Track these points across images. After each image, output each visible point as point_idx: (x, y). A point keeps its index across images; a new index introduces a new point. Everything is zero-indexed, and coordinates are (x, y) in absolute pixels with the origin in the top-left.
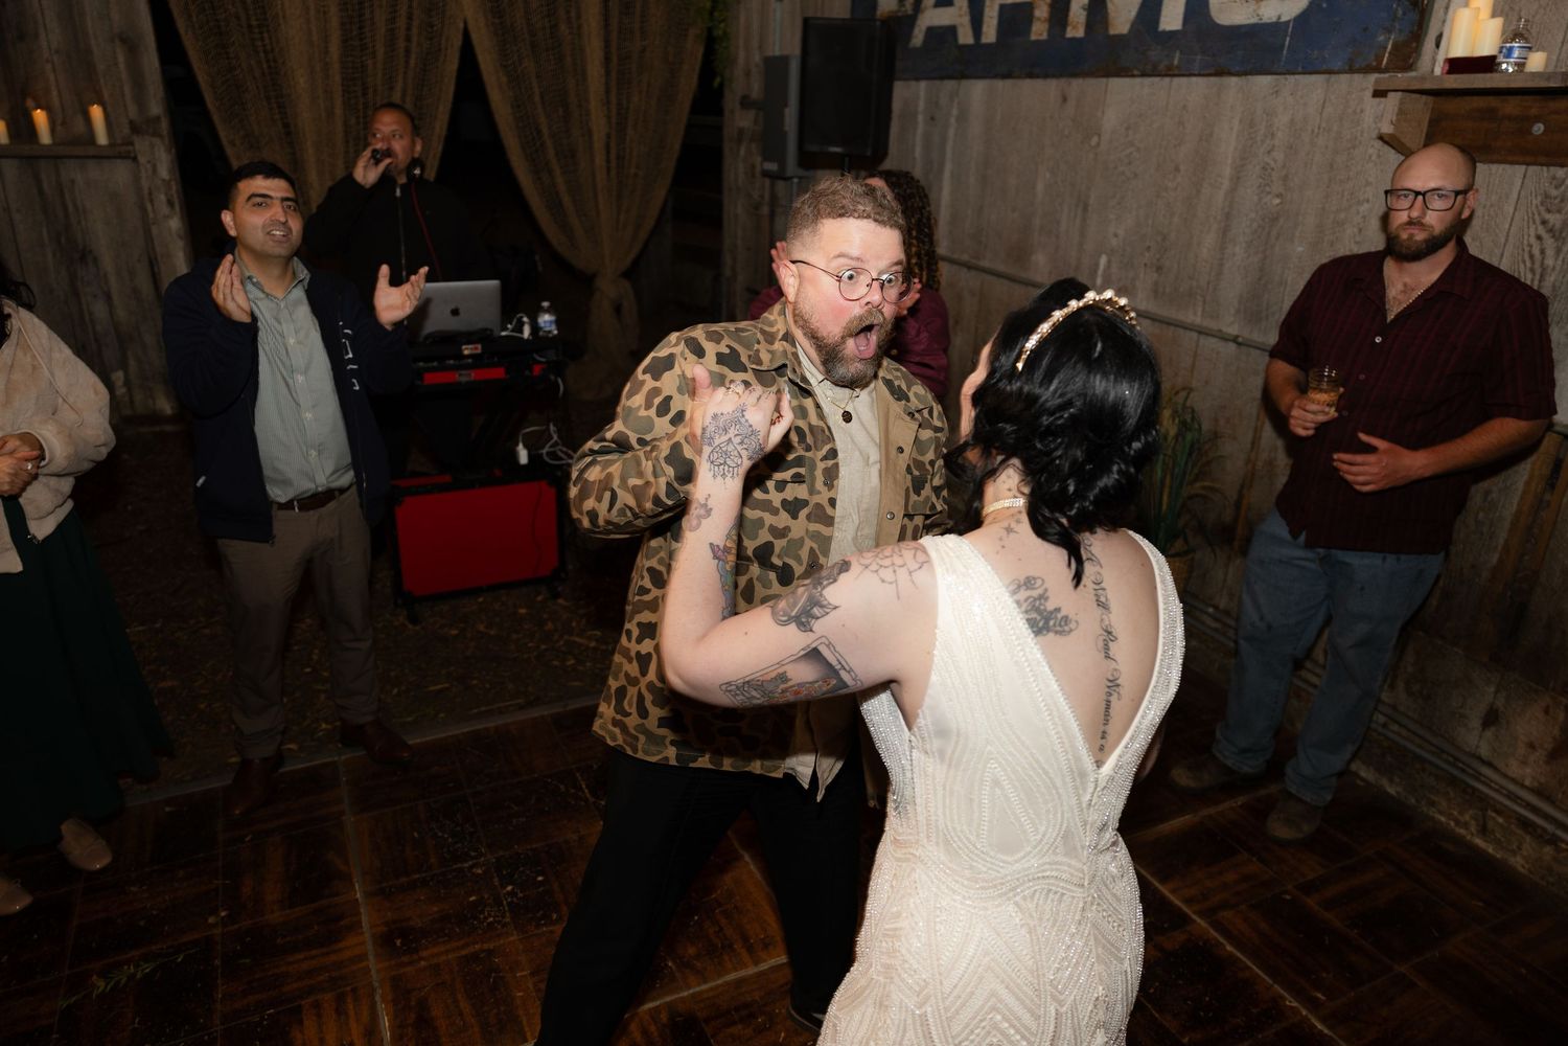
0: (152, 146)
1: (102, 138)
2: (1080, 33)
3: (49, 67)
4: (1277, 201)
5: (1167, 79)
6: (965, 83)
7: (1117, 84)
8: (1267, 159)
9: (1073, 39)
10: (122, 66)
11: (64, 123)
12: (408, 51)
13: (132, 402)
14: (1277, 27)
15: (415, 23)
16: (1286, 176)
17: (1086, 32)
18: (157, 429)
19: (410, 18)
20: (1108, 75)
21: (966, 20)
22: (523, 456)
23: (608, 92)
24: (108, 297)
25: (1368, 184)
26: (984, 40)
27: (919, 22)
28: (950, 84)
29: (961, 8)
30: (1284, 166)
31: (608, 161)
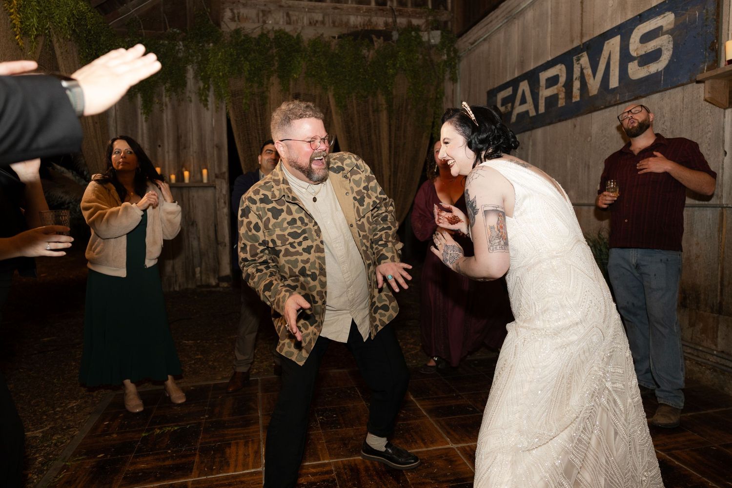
0: (221, 182)
1: (205, 180)
2: (578, 99)
3: (192, 157)
5: (616, 107)
6: (534, 131)
7: (596, 115)
8: (663, 126)
9: (576, 102)
10: (215, 155)
11: (194, 176)
13: (201, 279)
14: (657, 74)
16: (673, 131)
17: (580, 98)
18: (209, 289)
20: (591, 112)
21: (532, 107)
23: (390, 159)
24: (199, 238)
25: (708, 124)
26: (540, 112)
27: (513, 113)
28: (528, 133)
29: (530, 103)
30: (671, 127)
31: (390, 185)
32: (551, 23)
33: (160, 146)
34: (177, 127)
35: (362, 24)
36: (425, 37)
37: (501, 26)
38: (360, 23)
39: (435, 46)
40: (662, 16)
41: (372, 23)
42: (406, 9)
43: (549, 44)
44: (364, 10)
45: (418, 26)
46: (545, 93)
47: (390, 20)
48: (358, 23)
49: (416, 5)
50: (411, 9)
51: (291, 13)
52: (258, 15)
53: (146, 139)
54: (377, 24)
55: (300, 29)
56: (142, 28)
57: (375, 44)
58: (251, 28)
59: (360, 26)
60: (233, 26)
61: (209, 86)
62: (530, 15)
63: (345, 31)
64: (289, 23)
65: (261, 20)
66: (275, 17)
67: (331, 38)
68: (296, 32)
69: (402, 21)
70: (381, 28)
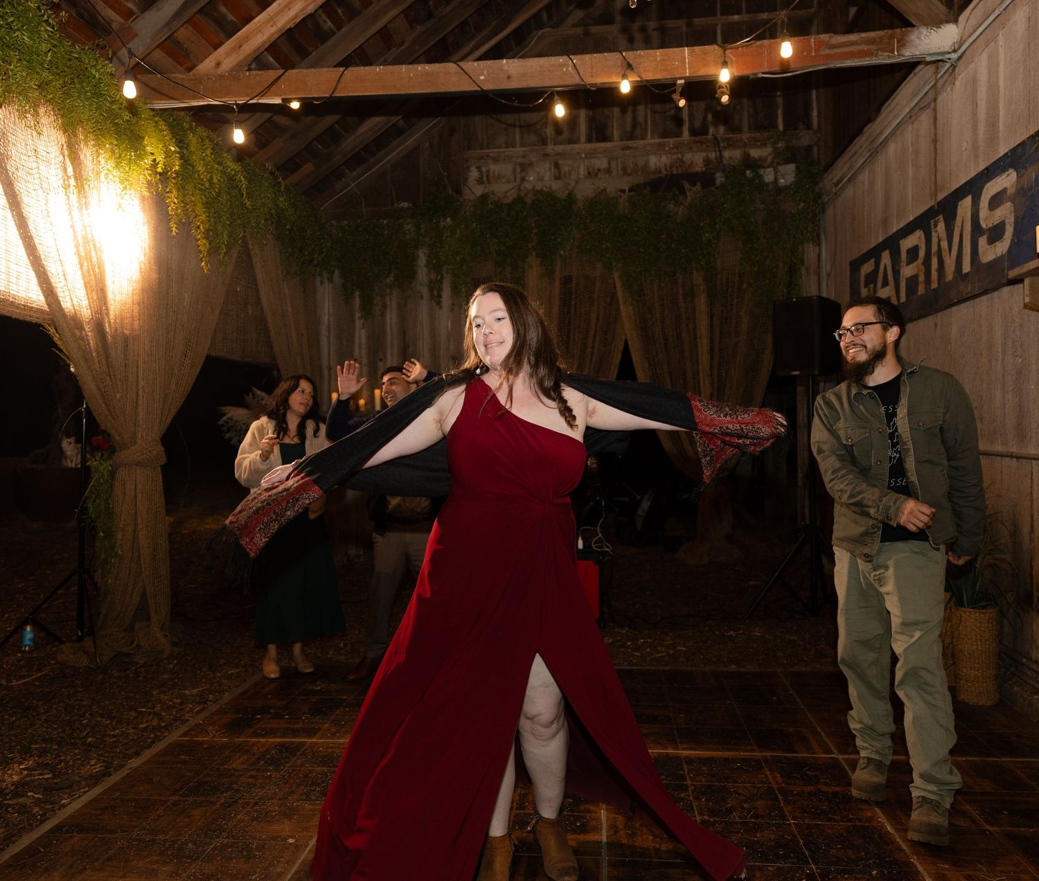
2: (936, 285)
4: (1020, 360)
9: (934, 289)
12: (592, 354)
14: (1002, 258)
15: (598, 338)
16: (1022, 343)
17: (938, 284)
19: (595, 336)
21: (894, 291)
22: (580, 544)
26: (901, 301)
29: (891, 285)
30: (1020, 338)
32: (912, 165)
33: (381, 360)
34: (403, 334)
35: (668, 166)
36: (768, 176)
37: (864, 162)
38: (665, 165)
39: (786, 187)
40: (1007, 173)
41: (684, 162)
42: (739, 135)
43: (910, 198)
44: (671, 146)
45: (760, 159)
46: (907, 271)
47: (713, 155)
48: (662, 165)
49: (756, 126)
50: (748, 135)
51: (560, 162)
52: (514, 171)
53: (364, 351)
54: (692, 163)
55: (573, 184)
56: (363, 205)
57: (688, 194)
58: (503, 190)
59: (666, 169)
60: (479, 191)
61: (442, 277)
62: (892, 148)
63: (640, 179)
64: (558, 178)
65: (518, 177)
66: (538, 170)
67: (619, 193)
68: (567, 189)
69: (732, 155)
70: (698, 169)
